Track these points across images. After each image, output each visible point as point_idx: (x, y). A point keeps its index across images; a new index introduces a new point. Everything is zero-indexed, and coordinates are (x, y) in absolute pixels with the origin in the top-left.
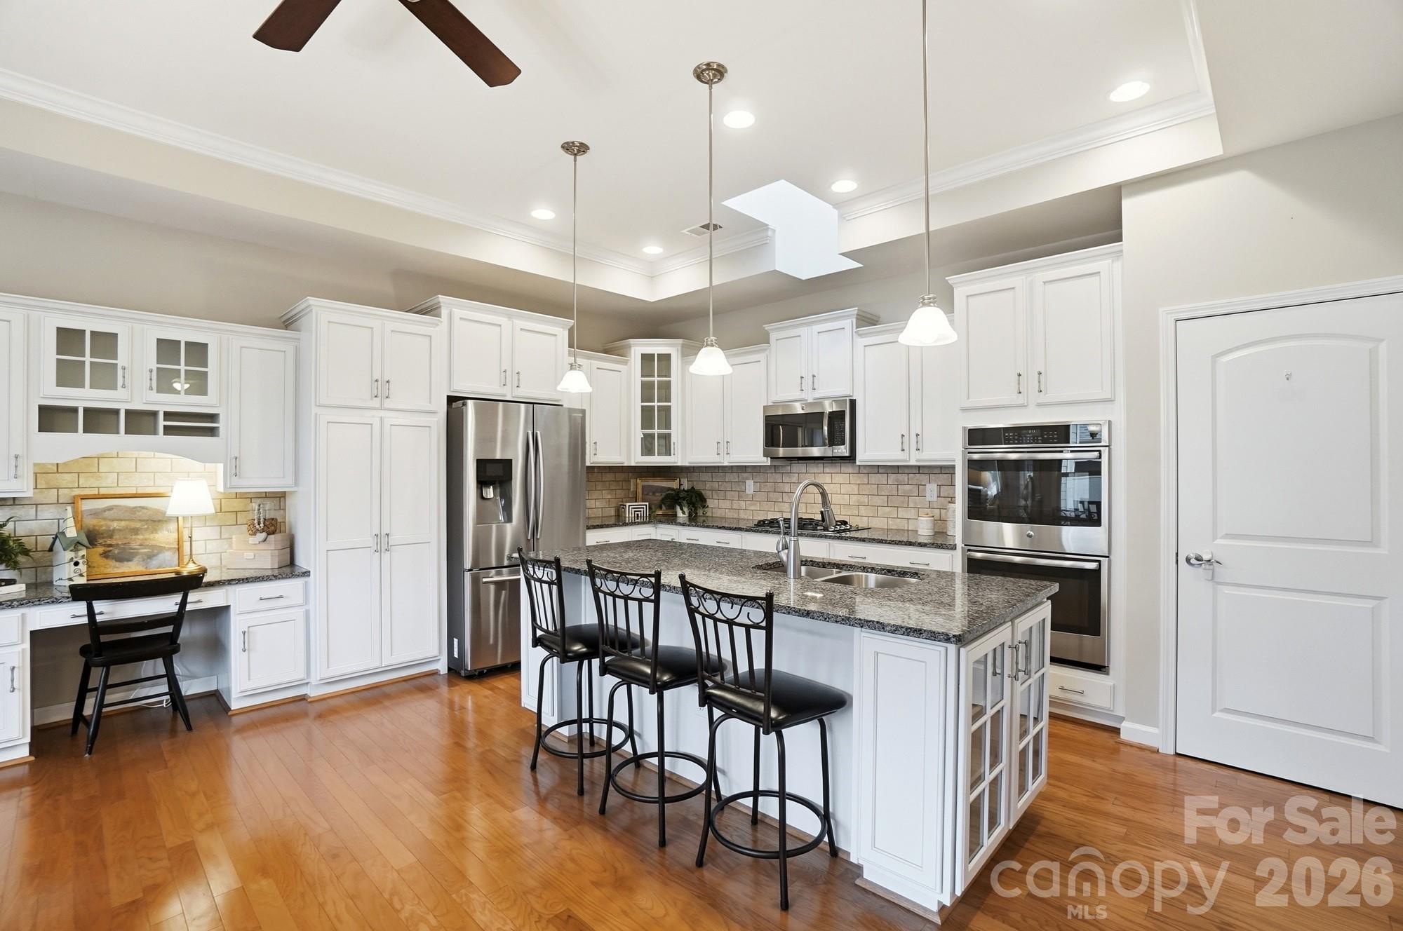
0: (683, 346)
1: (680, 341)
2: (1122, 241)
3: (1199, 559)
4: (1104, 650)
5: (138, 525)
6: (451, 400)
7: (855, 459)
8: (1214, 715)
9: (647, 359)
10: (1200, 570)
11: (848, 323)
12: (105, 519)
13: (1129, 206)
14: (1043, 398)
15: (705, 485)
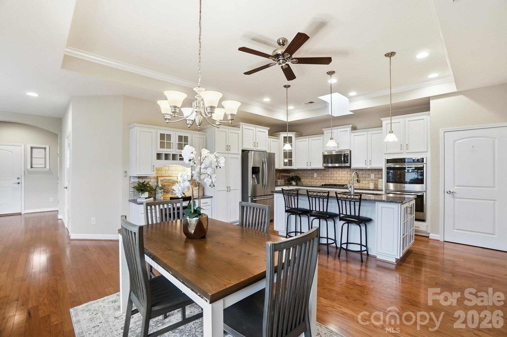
0: (296, 134)
1: (295, 133)
2: (430, 111)
3: (450, 192)
4: (425, 216)
5: (170, 184)
6: (243, 151)
7: (351, 167)
8: (454, 231)
9: (285, 138)
10: (450, 195)
11: (349, 129)
12: (163, 182)
13: (432, 102)
14: (408, 151)
15: (300, 175)
